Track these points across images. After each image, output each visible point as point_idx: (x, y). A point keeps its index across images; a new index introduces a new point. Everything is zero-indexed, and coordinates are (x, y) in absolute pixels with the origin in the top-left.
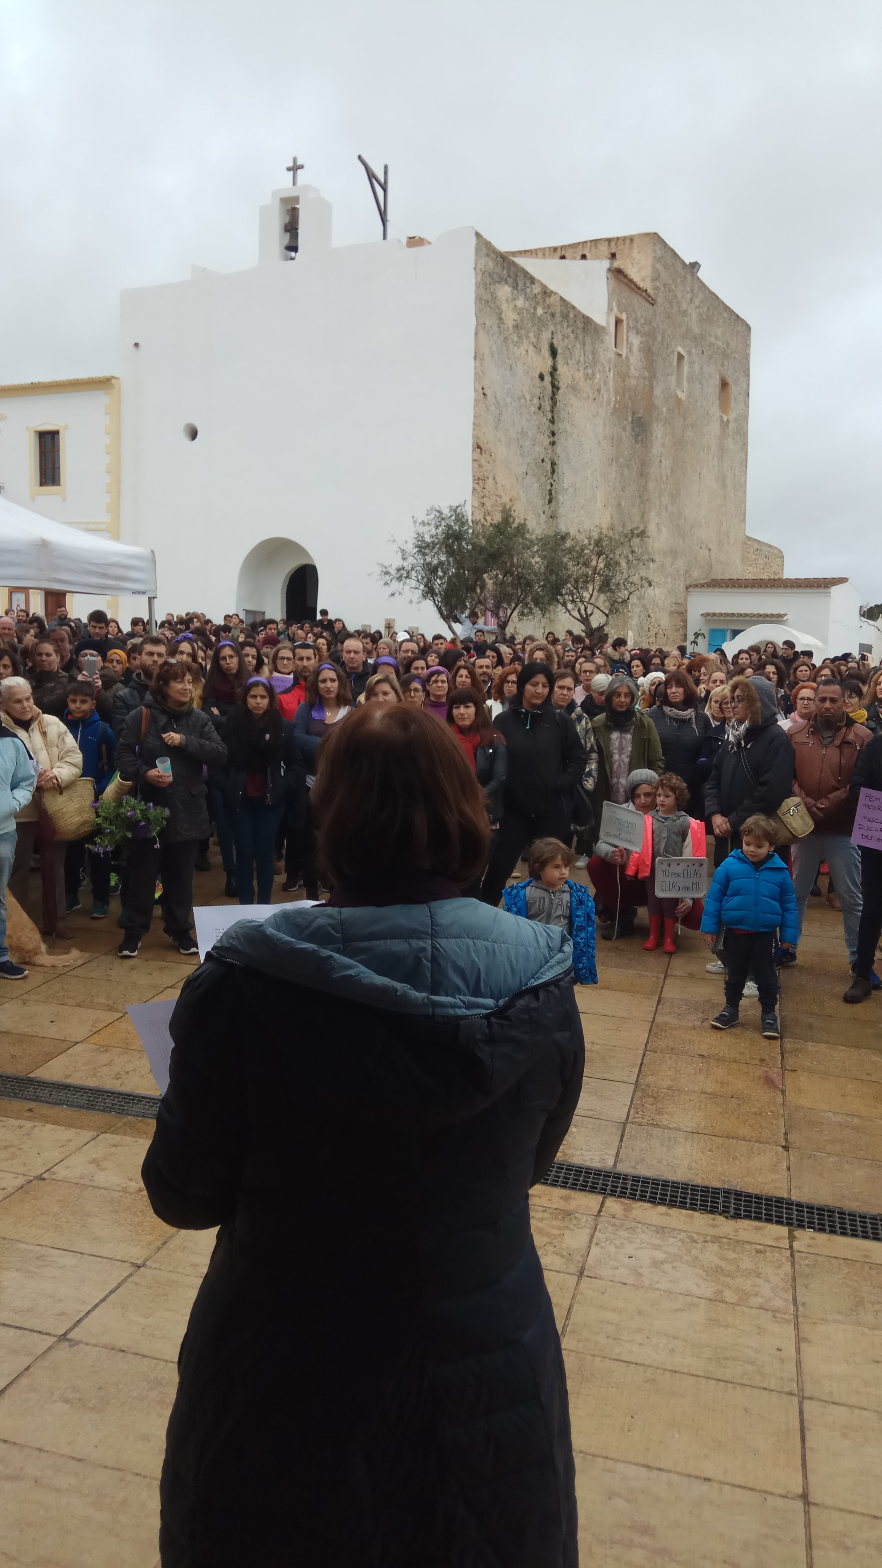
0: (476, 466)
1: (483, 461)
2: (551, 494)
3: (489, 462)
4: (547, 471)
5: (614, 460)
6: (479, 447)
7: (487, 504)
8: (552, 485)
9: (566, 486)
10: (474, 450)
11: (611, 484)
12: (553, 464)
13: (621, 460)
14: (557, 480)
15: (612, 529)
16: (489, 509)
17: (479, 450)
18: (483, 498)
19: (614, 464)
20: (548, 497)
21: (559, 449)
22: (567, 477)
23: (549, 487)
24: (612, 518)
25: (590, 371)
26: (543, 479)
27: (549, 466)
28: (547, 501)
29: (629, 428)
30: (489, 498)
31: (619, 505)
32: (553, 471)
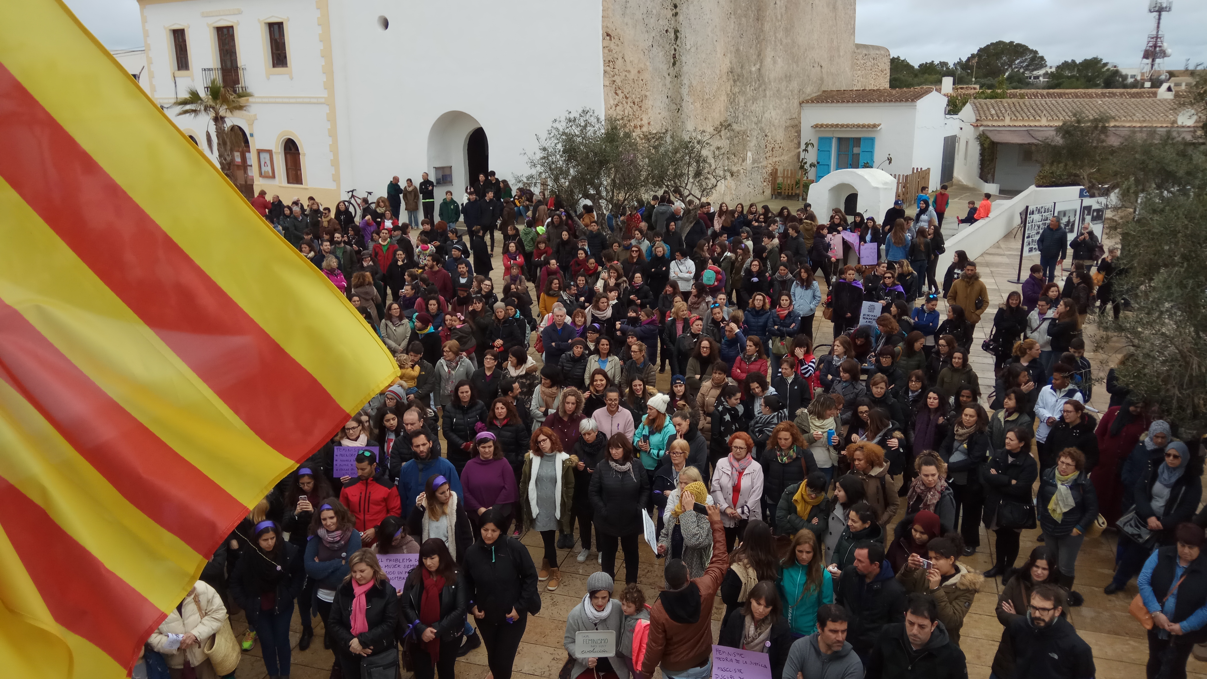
0: (606, 51)
1: (612, 46)
2: (674, 57)
3: (618, 45)
4: (671, 39)
5: (732, 13)
6: (608, 35)
7: (617, 81)
8: (675, 50)
9: (688, 47)
10: (604, 39)
11: (729, 35)
12: (676, 31)
13: (739, 11)
14: (680, 45)
15: (731, 72)
16: (620, 84)
17: (608, 38)
18: (614, 76)
19: (733, 17)
20: (672, 60)
21: (681, 18)
22: (689, 38)
23: (673, 52)
24: (731, 63)
26: (667, 46)
27: (673, 34)
28: (671, 65)
30: (620, 75)
31: (738, 50)
32: (676, 38)
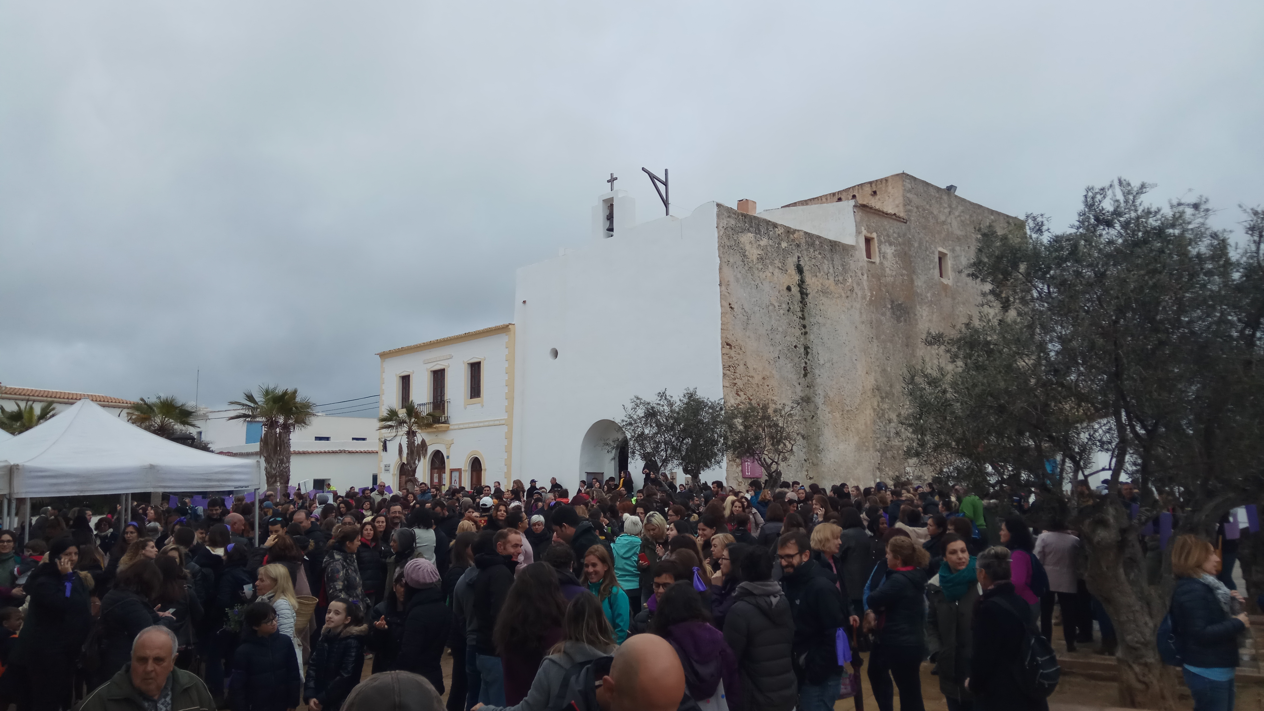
0: (726, 357)
1: (732, 353)
2: (805, 369)
3: (739, 354)
4: (801, 354)
5: (875, 338)
6: (728, 344)
7: (738, 384)
8: (806, 363)
9: (822, 362)
10: (723, 347)
11: (873, 356)
12: (806, 348)
13: (883, 337)
14: (811, 359)
15: (878, 390)
16: (741, 387)
17: (728, 347)
18: (735, 379)
19: (875, 341)
20: (803, 372)
21: (812, 337)
22: (821, 354)
23: (804, 365)
24: (876, 381)
25: (841, 278)
26: (797, 360)
27: (802, 350)
28: (802, 376)
29: (888, 314)
30: (741, 379)
31: (884, 371)
32: (807, 353)
